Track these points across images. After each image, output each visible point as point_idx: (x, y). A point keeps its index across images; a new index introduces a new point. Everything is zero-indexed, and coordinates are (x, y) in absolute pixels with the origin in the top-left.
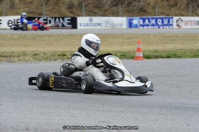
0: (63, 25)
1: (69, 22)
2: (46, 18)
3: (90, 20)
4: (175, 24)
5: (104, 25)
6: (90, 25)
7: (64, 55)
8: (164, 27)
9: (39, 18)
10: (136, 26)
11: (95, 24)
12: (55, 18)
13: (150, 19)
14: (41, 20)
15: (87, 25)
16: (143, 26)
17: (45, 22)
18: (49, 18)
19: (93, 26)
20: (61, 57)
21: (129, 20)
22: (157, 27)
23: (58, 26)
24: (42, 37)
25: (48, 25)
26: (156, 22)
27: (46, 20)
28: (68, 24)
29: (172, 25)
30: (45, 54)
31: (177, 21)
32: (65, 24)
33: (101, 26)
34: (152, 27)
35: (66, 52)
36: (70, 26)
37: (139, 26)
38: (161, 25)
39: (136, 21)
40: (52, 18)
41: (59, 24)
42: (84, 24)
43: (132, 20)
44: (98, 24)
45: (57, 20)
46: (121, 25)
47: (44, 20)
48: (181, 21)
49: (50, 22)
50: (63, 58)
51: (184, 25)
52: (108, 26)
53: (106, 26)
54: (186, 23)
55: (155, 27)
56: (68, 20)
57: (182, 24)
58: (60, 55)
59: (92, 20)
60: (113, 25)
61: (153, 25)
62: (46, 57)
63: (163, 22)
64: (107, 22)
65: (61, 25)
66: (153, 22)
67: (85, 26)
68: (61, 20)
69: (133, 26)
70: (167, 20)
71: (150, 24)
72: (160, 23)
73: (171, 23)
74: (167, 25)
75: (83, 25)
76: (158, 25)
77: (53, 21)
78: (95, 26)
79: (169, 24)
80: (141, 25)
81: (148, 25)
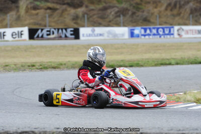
0: (66, 36)
1: (72, 33)
2: (49, 30)
3: (92, 30)
4: (176, 33)
5: (106, 35)
6: (92, 36)
7: (33, 66)
8: (166, 36)
9: (42, 30)
10: (138, 36)
11: (97, 34)
12: (58, 29)
13: (151, 29)
14: (45, 32)
15: (90, 35)
16: (145, 35)
17: (48, 33)
18: (52, 30)
19: (95, 36)
20: (30, 67)
21: (131, 30)
22: (158, 36)
23: (61, 37)
24: (35, 48)
25: (52, 36)
26: (157, 32)
27: (49, 31)
28: (71, 35)
29: (173, 34)
30: (15, 65)
31: (178, 30)
32: (68, 35)
33: (103, 36)
34: (154, 36)
35: (36, 63)
36: (73, 36)
37: (140, 36)
38: (163, 35)
39: (137, 31)
40: (55, 29)
41: (61, 35)
42: (87, 34)
43: (134, 30)
44: (101, 35)
45: (60, 31)
46: (123, 35)
47: (47, 31)
48: (181, 30)
49: (53, 33)
50: (32, 68)
51: (185, 34)
52: (111, 36)
53: (108, 36)
54: (187, 32)
55: (156, 36)
56: (71, 31)
57: (183, 33)
58: (29, 66)
59: (94, 30)
60: (115, 35)
61: (154, 35)
62: (15, 68)
63: (164, 32)
64: (109, 33)
65: (63, 36)
66: (154, 31)
67: (87, 36)
68: (64, 31)
69: (134, 35)
70: (168, 29)
71: (152, 34)
72: (161, 33)
73: (172, 32)
74: (168, 34)
75: (85, 35)
76: (159, 34)
77: (56, 32)
78: (97, 36)
79: (170, 34)
80: (142, 35)
81: (149, 35)
